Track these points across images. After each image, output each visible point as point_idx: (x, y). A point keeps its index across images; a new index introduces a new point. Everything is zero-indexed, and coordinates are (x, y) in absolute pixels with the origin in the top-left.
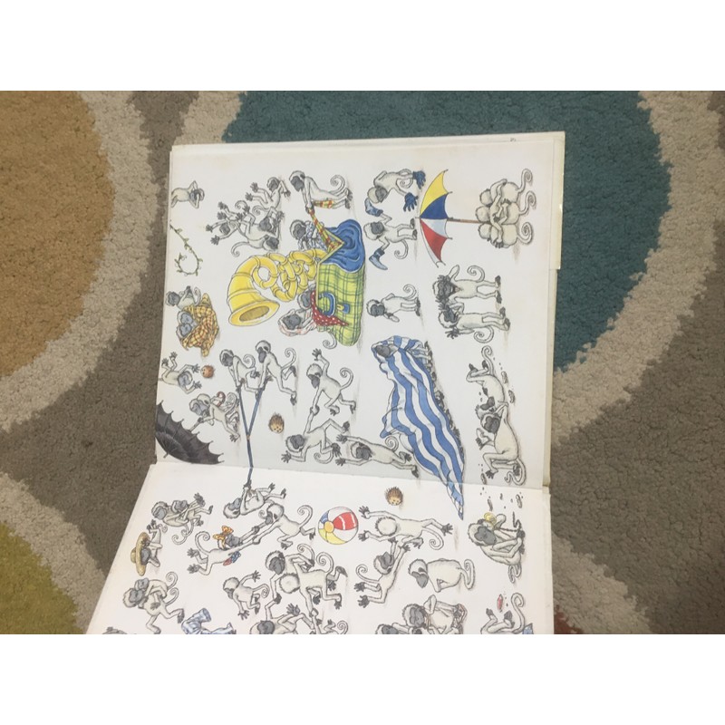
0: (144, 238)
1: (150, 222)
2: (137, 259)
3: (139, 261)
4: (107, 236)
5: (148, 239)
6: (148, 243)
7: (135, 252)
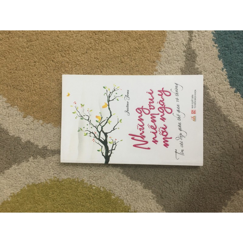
0: (182, 51)
1: (185, 44)
2: (178, 61)
3: (179, 62)
4: (163, 50)
5: (184, 52)
6: (184, 54)
7: (177, 58)
